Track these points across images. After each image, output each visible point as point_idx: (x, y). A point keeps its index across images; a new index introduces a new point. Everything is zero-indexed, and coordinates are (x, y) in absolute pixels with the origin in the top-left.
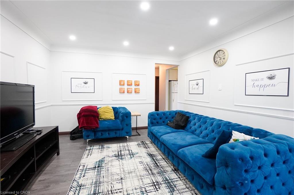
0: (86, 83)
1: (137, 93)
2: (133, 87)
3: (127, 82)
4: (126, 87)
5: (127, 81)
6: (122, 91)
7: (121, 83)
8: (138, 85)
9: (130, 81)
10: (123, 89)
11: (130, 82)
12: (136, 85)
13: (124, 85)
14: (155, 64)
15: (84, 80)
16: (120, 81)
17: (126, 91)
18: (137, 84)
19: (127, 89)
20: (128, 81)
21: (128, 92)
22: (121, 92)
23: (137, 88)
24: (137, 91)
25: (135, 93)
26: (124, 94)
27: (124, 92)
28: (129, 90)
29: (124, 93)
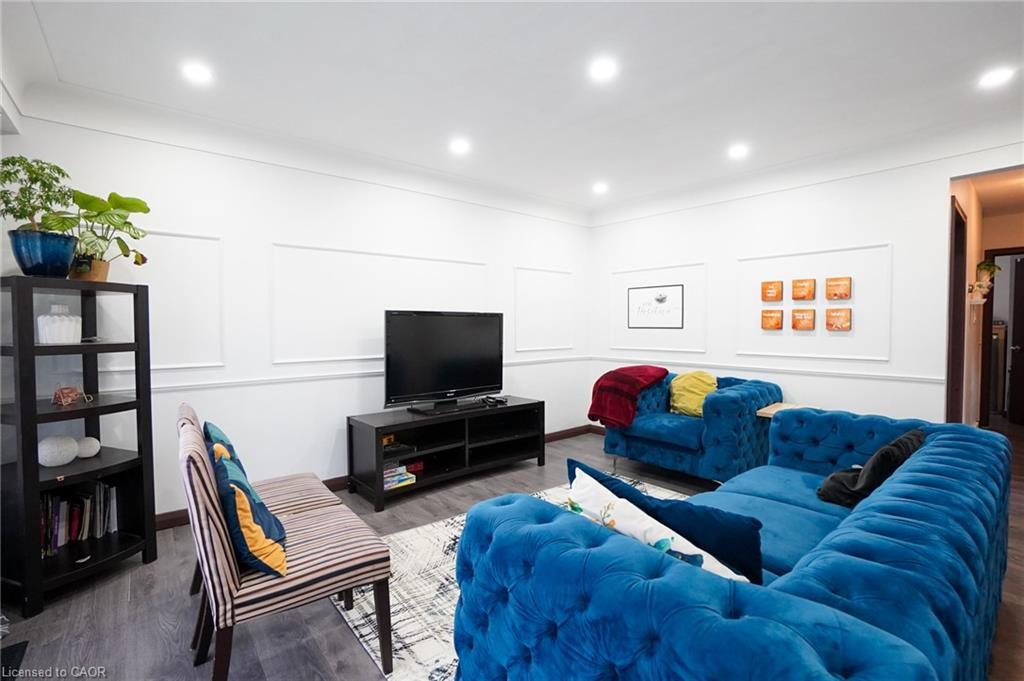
0: (661, 300)
1: (839, 329)
2: (821, 305)
3: (794, 287)
4: (788, 306)
5: (793, 281)
6: (773, 322)
7: (771, 293)
8: (847, 296)
9: (802, 281)
10: (772, 315)
11: (806, 284)
12: (830, 297)
13: (779, 297)
14: (952, 179)
15: (657, 293)
16: (765, 286)
17: (787, 323)
18: (841, 291)
19: (794, 317)
20: (796, 284)
21: (794, 327)
22: (768, 326)
23: (837, 310)
24: (841, 322)
25: (827, 328)
26: (779, 332)
27: (779, 327)
28: (799, 316)
29: (781, 328)
